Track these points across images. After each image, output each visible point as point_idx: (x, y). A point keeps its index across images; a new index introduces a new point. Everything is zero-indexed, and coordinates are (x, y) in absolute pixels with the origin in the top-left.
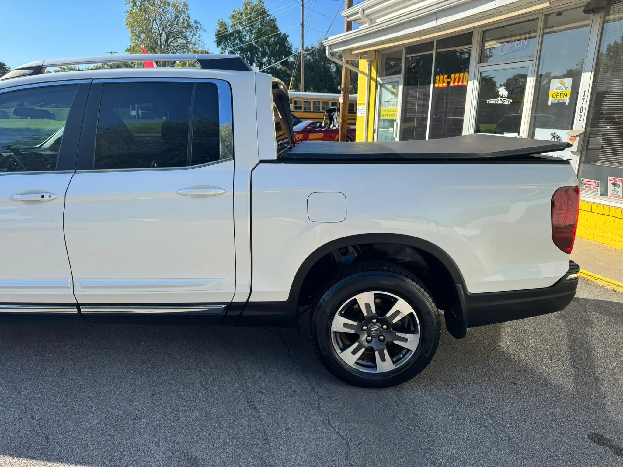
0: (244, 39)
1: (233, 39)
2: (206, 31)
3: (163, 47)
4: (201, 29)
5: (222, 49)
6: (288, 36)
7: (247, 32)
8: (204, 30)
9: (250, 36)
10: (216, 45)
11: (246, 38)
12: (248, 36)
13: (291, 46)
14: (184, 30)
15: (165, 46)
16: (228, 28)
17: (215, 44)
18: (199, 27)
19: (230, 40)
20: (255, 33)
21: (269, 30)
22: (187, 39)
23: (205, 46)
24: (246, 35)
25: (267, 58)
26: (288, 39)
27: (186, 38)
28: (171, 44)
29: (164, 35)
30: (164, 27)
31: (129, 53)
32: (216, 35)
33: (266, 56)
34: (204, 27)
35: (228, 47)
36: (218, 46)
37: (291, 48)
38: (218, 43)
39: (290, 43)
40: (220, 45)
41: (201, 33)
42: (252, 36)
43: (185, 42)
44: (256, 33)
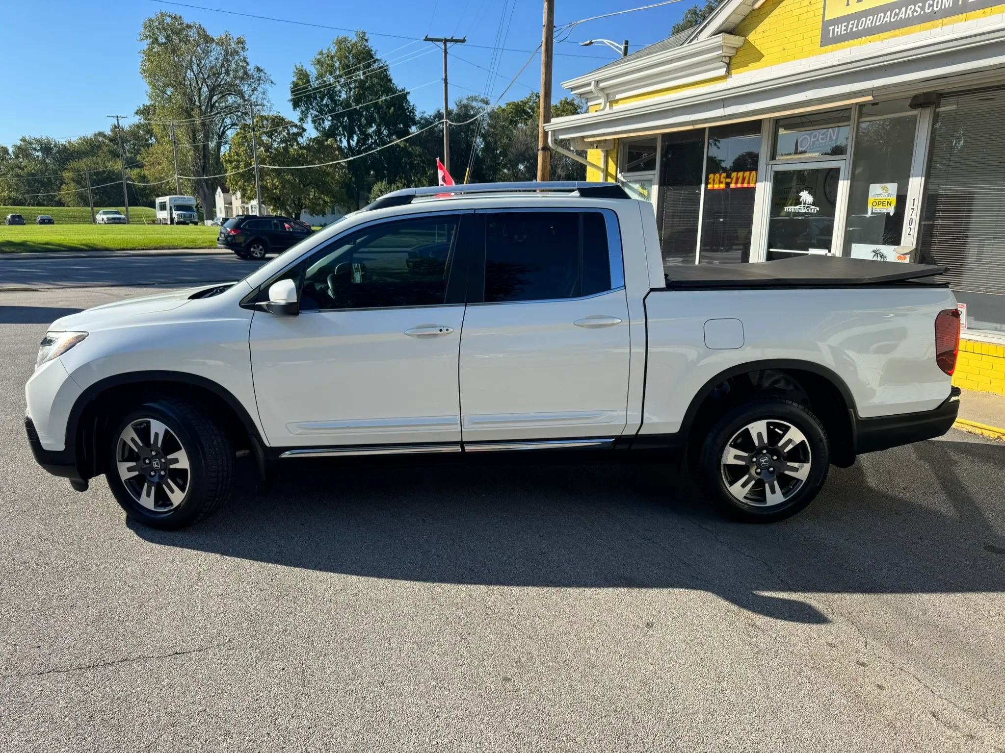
0: (337, 98)
1: (320, 97)
2: (275, 84)
3: (203, 108)
4: (267, 80)
5: (302, 112)
6: (408, 93)
7: (342, 87)
8: (272, 82)
9: (346, 92)
10: (292, 107)
11: (340, 96)
12: (344, 92)
13: (413, 109)
14: (238, 82)
15: (207, 106)
16: (311, 80)
17: (290, 105)
18: (263, 77)
19: (315, 98)
20: (355, 87)
21: (377, 83)
22: (242, 97)
23: (273, 107)
24: (340, 92)
25: (374, 128)
26: (408, 97)
27: (241, 94)
28: (217, 104)
29: (205, 89)
30: (206, 76)
31: (140, 118)
32: (292, 92)
33: (373, 125)
34: (272, 78)
35: (311, 110)
36: (295, 108)
37: (413, 113)
38: (296, 104)
39: (411, 104)
40: (299, 106)
41: (267, 86)
42: (350, 92)
43: (240, 101)
44: (357, 87)
